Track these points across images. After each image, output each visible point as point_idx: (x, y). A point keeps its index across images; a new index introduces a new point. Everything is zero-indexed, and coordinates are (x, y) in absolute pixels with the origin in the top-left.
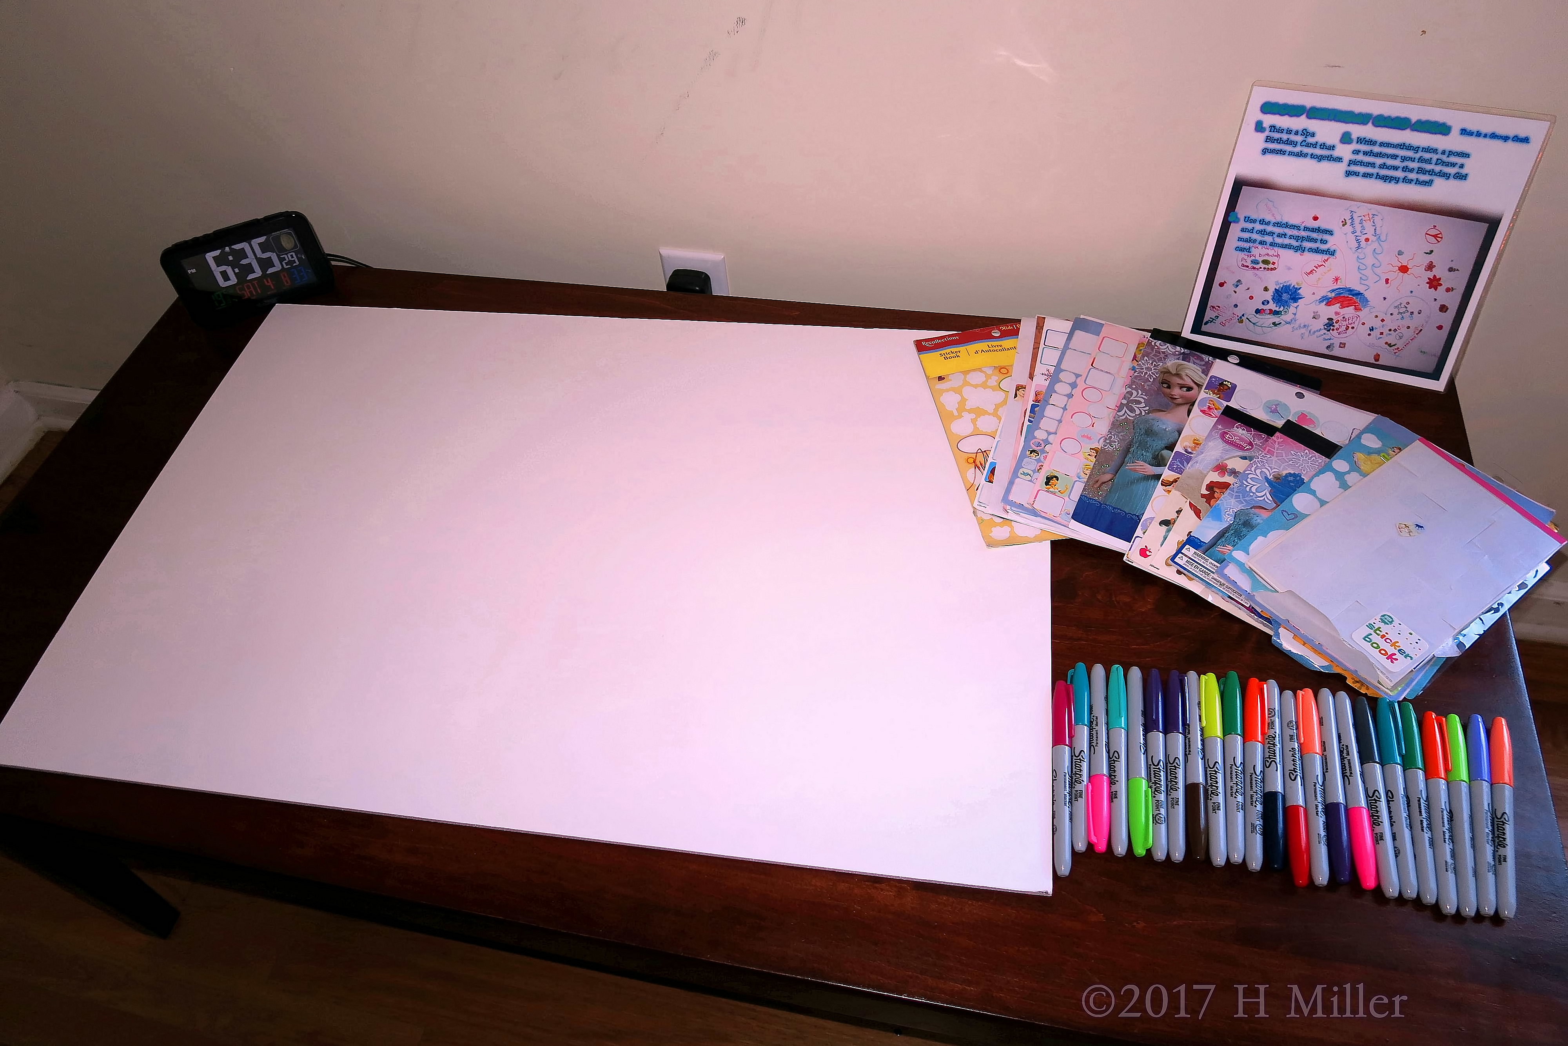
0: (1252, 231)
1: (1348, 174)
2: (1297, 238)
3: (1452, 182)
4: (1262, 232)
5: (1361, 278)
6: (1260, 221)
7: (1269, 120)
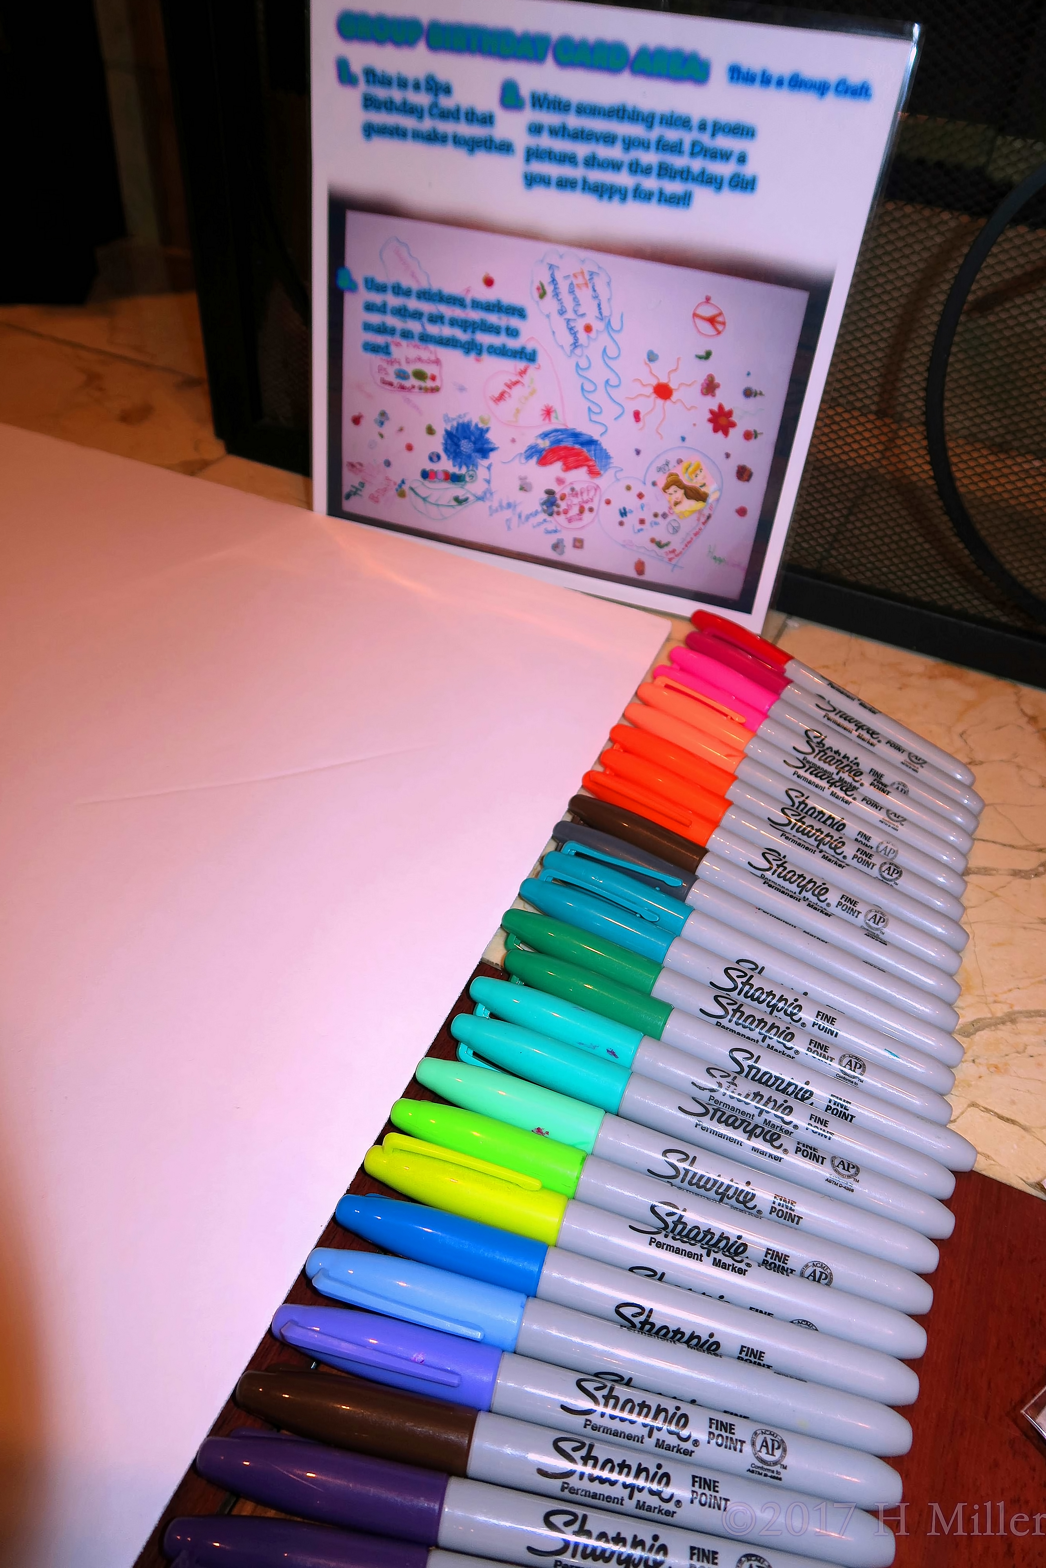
0: (382, 309)
1: (531, 180)
2: (465, 325)
3: (729, 198)
4: (402, 312)
5: (589, 409)
6: (394, 288)
7: (360, 56)
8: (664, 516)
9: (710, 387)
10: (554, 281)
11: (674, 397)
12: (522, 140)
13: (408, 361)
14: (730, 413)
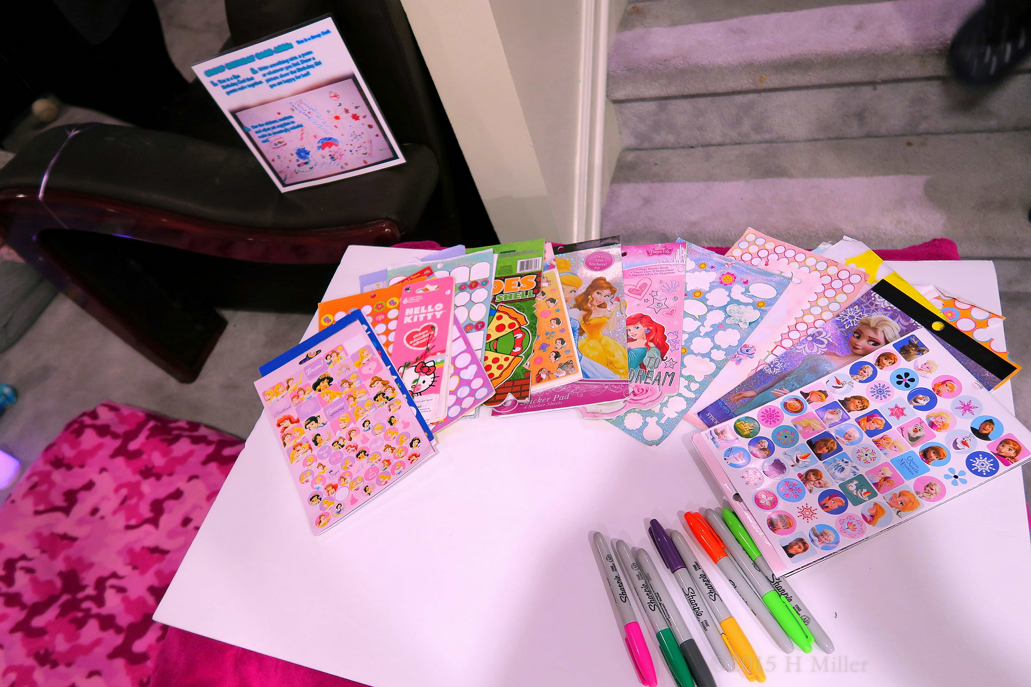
8: (361, 146)
9: (347, 111)
10: (293, 106)
11: (341, 117)
13: (275, 141)
14: (356, 115)
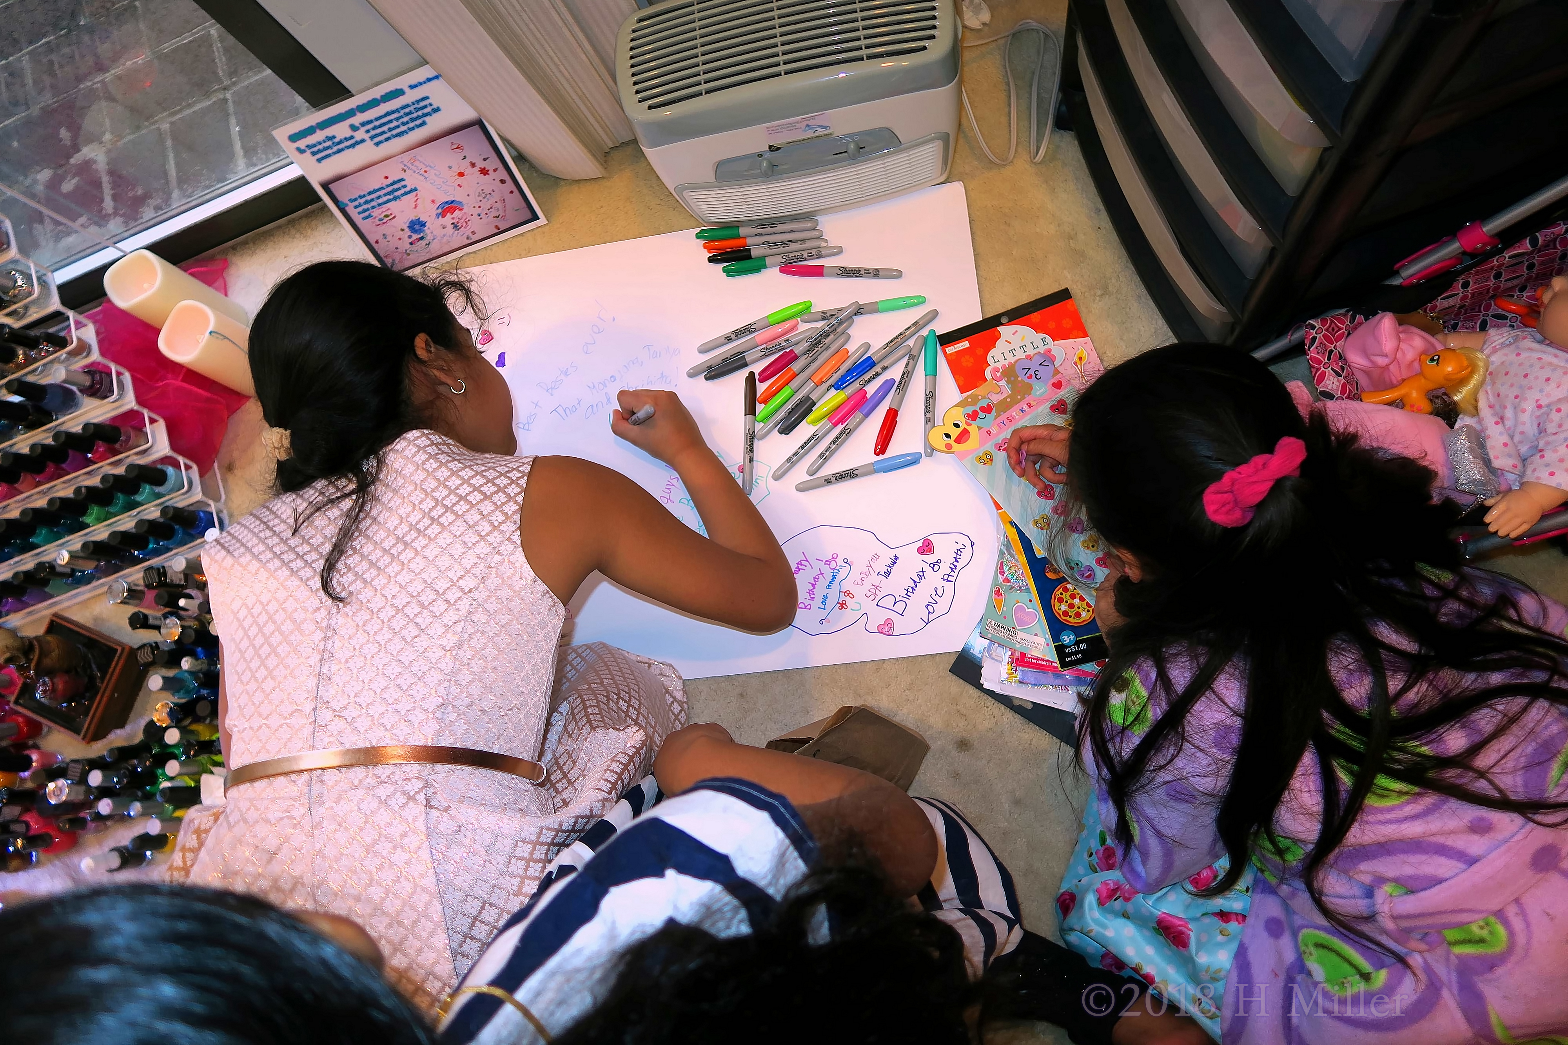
0: (360, 205)
1: (377, 144)
2: (389, 193)
3: (435, 116)
4: (366, 202)
5: (444, 193)
6: (358, 198)
7: (302, 143)
12: (366, 136)
